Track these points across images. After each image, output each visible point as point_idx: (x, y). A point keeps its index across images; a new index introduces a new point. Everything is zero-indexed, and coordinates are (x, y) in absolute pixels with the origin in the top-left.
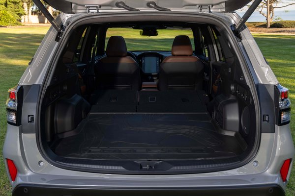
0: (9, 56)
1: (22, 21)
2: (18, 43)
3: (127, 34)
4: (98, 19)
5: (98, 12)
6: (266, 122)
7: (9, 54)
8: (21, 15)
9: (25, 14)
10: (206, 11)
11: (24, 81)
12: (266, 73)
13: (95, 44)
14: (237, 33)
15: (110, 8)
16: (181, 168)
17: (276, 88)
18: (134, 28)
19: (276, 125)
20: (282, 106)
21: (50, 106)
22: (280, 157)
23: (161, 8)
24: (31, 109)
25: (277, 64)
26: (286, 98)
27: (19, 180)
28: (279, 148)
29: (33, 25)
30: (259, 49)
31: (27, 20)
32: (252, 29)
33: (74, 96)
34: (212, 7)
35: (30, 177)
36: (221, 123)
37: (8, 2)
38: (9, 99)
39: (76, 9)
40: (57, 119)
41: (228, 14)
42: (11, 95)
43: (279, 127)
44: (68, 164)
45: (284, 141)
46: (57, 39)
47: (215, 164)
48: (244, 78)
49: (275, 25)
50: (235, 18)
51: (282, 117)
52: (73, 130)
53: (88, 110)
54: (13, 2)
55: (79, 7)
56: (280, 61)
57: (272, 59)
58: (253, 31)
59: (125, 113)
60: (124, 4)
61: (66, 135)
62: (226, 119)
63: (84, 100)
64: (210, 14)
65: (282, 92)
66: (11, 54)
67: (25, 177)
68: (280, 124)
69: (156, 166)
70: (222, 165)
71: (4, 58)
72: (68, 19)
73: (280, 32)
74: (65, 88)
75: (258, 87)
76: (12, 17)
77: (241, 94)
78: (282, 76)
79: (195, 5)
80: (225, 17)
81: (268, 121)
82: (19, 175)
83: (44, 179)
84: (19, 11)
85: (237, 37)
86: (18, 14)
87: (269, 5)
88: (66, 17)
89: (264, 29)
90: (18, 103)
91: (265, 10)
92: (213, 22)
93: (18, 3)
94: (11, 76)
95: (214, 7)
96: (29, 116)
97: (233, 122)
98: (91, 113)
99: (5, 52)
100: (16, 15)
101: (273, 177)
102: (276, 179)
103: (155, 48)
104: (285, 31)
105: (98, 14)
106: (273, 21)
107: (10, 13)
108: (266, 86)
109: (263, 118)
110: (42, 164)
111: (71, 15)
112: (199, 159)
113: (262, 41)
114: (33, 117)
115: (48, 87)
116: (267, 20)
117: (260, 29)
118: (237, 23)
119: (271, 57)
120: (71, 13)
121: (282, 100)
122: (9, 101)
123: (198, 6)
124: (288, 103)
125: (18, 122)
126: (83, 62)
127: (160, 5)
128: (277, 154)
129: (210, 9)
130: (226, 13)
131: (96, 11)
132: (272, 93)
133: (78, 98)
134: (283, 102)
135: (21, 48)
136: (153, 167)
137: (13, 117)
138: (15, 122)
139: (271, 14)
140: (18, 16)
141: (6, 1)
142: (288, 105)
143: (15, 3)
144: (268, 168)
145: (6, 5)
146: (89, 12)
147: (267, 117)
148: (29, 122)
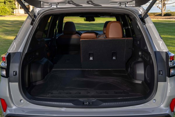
0: (6, 34)
1: (15, 13)
2: (12, 26)
3: (77, 20)
4: (57, 11)
5: (57, 7)
6: (161, 75)
7: (6, 33)
8: (14, 9)
9: (16, 9)
10: (123, 6)
11: (11, 50)
12: (161, 44)
13: (57, 27)
14: (143, 20)
15: (64, 4)
16: (108, 104)
17: (167, 54)
18: (80, 17)
19: (167, 77)
20: (170, 65)
21: (27, 65)
22: (169, 97)
23: (96, 4)
24: (15, 68)
25: (168, 38)
26: (173, 60)
27: (8, 112)
28: (169, 91)
29: (21, 15)
30: (156, 29)
31: (17, 12)
32: (153, 17)
33: (43, 59)
34: (127, 3)
35: (15, 110)
36: (133, 75)
37: (6, 1)
38: (2, 61)
39: (43, 5)
40: (32, 73)
41: (137, 8)
42: (3, 59)
43: (169, 78)
44: (38, 102)
45: (172, 86)
46: (32, 24)
47: (129, 101)
48: (147, 47)
49: (167, 15)
50: (141, 10)
51: (171, 72)
52: (42, 80)
53: (51, 68)
54: (9, 1)
55: (45, 4)
56: (170, 36)
57: (165, 35)
58: (153, 18)
59: (75, 69)
60: (73, 2)
61: (38, 83)
62: (136, 73)
63: (49, 61)
64: (126, 8)
65: (171, 57)
66: (7, 32)
67: (12, 110)
68: (170, 76)
69: (93, 102)
70: (134, 102)
71: (3, 35)
72: (38, 11)
73: (170, 18)
74: (37, 54)
75: (156, 53)
76: (8, 10)
77: (145, 57)
78: (171, 45)
79: (117, 2)
80: (135, 10)
81: (162, 74)
82: (8, 108)
83: (23, 111)
84: (12, 7)
85: (143, 22)
86: (12, 8)
87: (163, 2)
88: (37, 10)
89: (160, 17)
90: (7, 64)
91: (160, 5)
92: (128, 13)
93: (12, 2)
94: (7, 46)
95: (128, 3)
96: (14, 72)
97: (141, 75)
98: (53, 69)
99: (4, 31)
100: (11, 9)
101: (165, 109)
102: (167, 111)
103: (94, 29)
104: (172, 18)
105: (57, 8)
106: (165, 12)
107: (7, 7)
108: (161, 52)
109: (159, 73)
110: (22, 101)
111: (40, 9)
112: (119, 98)
113: (159, 24)
114: (17, 73)
115: (26, 53)
116: (162, 11)
117: (158, 17)
118: (143, 13)
119: (164, 34)
120: (41, 7)
121: (171, 61)
122: (2, 62)
123: (118, 3)
124: (174, 63)
125: (7, 76)
126: (49, 38)
127: (95, 2)
128: (168, 95)
129: (126, 5)
130: (136, 7)
131: (56, 6)
132: (164, 57)
133: (45, 60)
134: (172, 63)
135: (13, 29)
136: (91, 103)
137: (4, 73)
138: (5, 76)
139: (164, 8)
140: (12, 9)
141: (5, 1)
142: (174, 65)
143: (10, 2)
144: (162, 104)
145: (5, 3)
146: (51, 7)
147: (161, 72)
148: (14, 75)
